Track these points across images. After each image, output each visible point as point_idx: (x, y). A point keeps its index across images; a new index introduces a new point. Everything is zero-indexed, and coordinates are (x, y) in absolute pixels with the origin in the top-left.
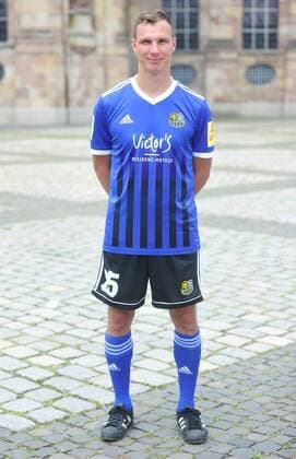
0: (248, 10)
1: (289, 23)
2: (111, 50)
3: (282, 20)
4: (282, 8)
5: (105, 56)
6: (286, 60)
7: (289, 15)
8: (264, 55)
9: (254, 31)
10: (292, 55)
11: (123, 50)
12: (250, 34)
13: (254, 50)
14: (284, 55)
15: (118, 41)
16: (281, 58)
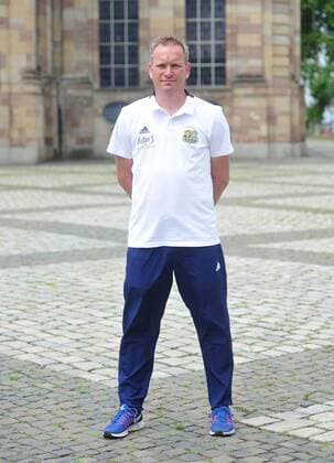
0: (193, 42)
1: (236, 56)
2: (16, 89)
3: (229, 53)
4: (229, 41)
5: (10, 94)
6: (233, 96)
7: (236, 48)
8: (211, 91)
9: (199, 65)
10: (239, 91)
11: (33, 88)
12: (196, 69)
13: (199, 86)
14: (230, 90)
15: (24, 78)
16: (229, 94)
